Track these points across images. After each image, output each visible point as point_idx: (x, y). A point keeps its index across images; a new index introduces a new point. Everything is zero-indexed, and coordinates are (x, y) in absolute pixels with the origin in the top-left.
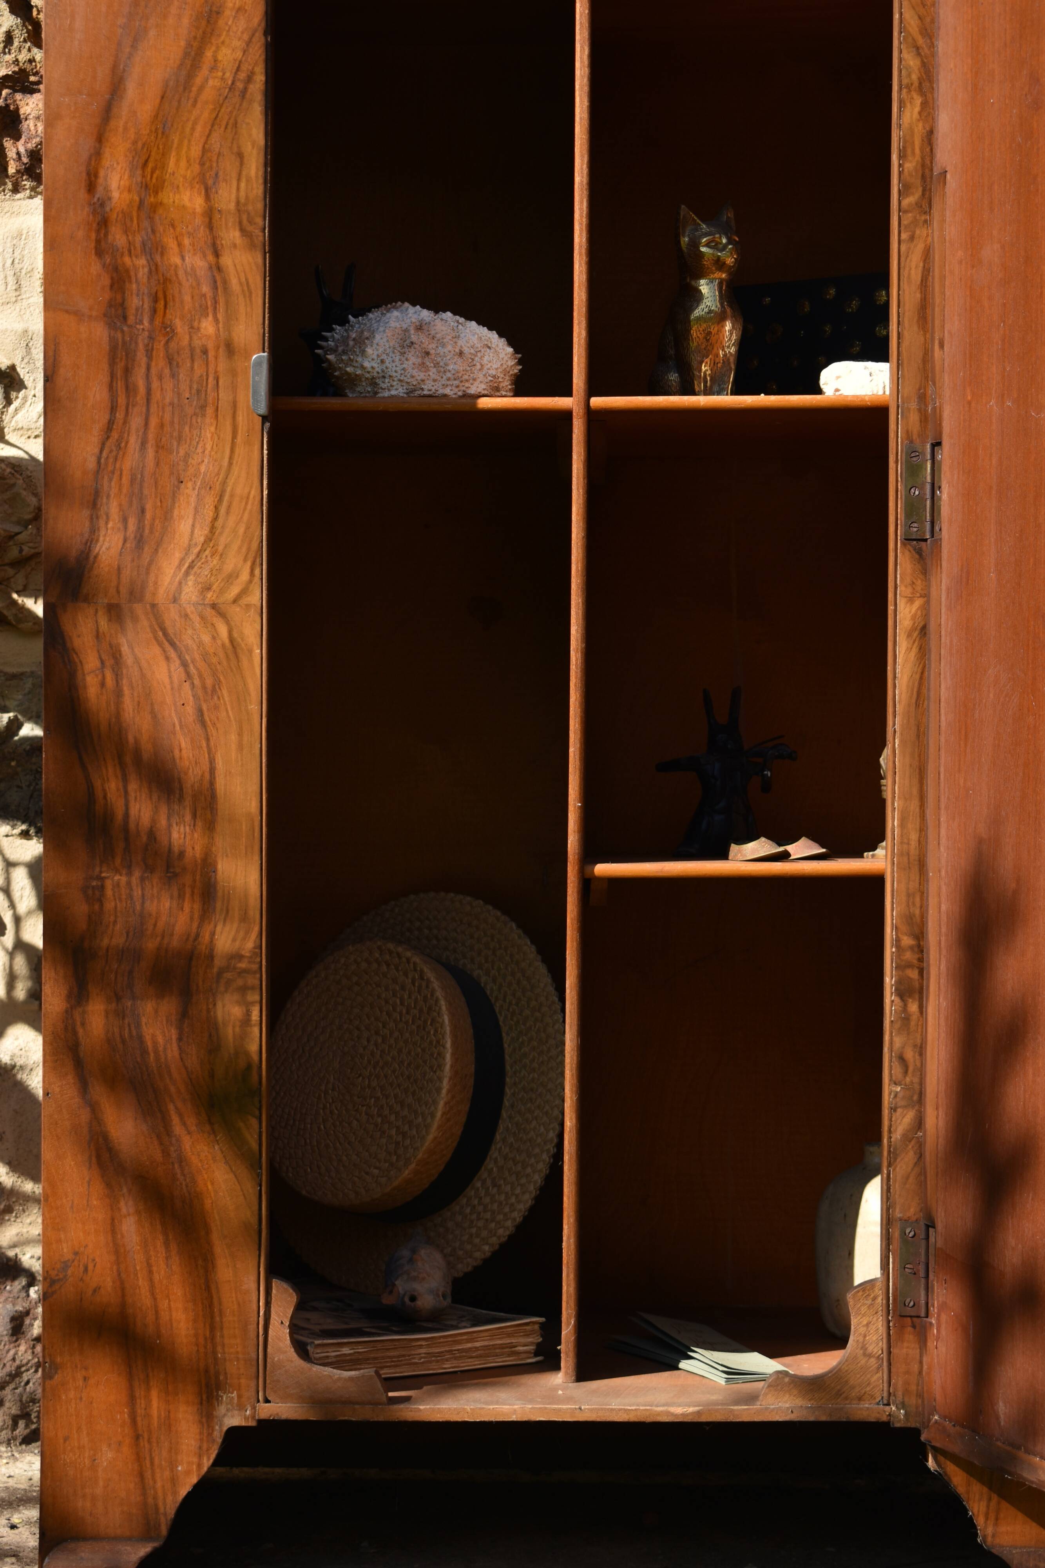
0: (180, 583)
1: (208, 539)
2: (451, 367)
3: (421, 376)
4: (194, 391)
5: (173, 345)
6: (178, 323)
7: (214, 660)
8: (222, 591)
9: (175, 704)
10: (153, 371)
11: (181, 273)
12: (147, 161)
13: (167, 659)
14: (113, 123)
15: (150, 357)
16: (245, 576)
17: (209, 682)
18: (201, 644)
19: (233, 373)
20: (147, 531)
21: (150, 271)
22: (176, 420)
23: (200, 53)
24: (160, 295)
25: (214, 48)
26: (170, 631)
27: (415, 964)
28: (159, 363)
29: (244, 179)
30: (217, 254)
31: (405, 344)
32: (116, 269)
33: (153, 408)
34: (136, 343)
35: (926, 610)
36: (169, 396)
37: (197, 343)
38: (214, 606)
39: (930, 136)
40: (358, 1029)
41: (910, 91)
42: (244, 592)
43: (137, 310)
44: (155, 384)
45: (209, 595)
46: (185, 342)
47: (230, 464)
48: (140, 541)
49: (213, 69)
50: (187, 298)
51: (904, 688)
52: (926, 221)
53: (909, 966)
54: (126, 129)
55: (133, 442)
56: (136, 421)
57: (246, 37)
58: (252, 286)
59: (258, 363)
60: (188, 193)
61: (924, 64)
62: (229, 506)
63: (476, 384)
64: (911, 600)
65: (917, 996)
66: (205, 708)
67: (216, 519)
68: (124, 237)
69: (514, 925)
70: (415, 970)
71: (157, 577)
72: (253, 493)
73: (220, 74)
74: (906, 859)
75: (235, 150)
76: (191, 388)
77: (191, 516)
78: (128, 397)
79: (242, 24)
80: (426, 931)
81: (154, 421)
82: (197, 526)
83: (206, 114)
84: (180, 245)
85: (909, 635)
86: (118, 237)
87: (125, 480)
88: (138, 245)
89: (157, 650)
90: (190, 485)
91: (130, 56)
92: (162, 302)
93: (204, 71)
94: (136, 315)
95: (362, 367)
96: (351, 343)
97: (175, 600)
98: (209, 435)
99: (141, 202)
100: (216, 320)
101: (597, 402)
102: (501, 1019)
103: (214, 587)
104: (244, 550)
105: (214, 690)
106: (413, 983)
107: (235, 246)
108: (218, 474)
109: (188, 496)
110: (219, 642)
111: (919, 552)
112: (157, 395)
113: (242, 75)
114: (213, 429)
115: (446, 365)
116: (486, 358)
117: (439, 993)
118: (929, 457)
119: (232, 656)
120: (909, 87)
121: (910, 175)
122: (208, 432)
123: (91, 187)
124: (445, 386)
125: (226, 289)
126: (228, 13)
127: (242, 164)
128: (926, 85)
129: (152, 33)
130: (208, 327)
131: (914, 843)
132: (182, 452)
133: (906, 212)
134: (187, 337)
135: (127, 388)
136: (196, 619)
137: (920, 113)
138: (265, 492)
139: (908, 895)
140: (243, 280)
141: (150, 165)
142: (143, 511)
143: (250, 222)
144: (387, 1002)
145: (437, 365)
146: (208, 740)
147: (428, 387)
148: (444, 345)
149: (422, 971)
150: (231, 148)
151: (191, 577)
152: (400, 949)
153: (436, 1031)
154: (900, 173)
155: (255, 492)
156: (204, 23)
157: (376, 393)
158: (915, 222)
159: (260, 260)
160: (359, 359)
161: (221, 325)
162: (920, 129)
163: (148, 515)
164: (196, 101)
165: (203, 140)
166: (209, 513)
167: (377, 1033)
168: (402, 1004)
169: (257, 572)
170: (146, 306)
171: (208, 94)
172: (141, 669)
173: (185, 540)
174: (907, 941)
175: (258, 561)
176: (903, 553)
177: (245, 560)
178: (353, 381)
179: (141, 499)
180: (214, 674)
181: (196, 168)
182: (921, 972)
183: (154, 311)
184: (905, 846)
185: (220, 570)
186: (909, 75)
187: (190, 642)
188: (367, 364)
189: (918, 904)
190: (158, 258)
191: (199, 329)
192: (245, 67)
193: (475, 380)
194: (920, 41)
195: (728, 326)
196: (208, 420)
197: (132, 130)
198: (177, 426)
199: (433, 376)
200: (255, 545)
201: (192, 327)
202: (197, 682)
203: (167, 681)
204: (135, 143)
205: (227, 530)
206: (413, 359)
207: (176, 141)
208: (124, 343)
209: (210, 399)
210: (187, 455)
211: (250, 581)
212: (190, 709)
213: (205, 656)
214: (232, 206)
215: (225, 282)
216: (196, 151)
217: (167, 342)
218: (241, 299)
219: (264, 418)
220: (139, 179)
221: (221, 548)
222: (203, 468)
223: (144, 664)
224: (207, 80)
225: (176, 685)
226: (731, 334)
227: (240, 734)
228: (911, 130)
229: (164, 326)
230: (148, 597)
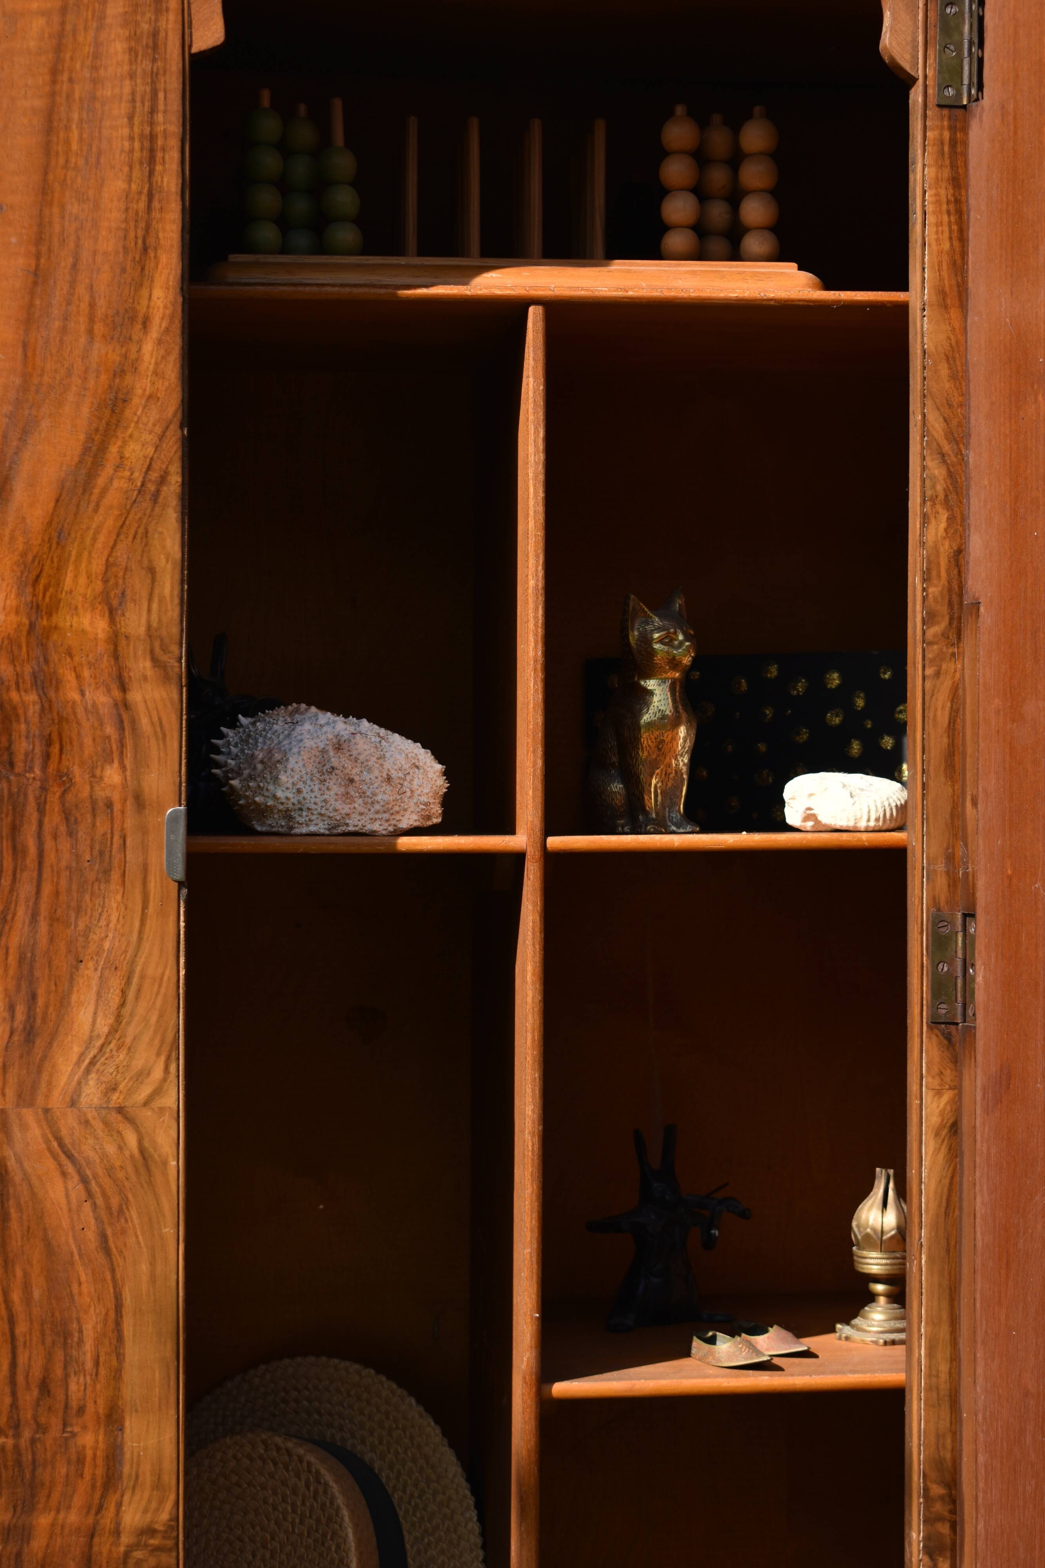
0: (79, 1083)
1: (113, 1030)
2: (379, 798)
3: (346, 809)
4: (96, 853)
5: (69, 797)
6: (76, 770)
7: (121, 1175)
8: (130, 1092)
9: (73, 1228)
10: (47, 828)
11: (80, 711)
12: (38, 576)
13: (64, 1174)
15: (41, 810)
16: (158, 1073)
17: (115, 1201)
18: (104, 1156)
19: (143, 830)
20: (39, 1021)
21: (43, 709)
22: (74, 887)
23: (103, 448)
24: (55, 737)
25: (119, 443)
26: (67, 1141)
27: (309, 1464)
28: (54, 819)
29: (156, 600)
30: (124, 689)
31: (326, 770)
33: (47, 873)
34: (26, 795)
35: (957, 1105)
36: (65, 859)
37: (100, 794)
38: (120, 1110)
39: (959, 555)
40: (241, 1540)
41: (934, 505)
42: (158, 1092)
43: (26, 754)
44: (49, 844)
45: (115, 1097)
46: (85, 793)
47: (140, 939)
48: (30, 1033)
49: (118, 467)
50: (88, 741)
51: (931, 1195)
52: (953, 654)
53: (940, 1519)
54: (12, 538)
55: (22, 914)
56: (26, 889)
57: (158, 430)
58: (166, 726)
59: (174, 817)
60: (88, 616)
61: (950, 475)
62: (139, 991)
63: (407, 814)
64: (939, 1093)
65: (948, 1554)
66: (109, 1232)
67: (123, 1004)
68: (11, 668)
69: (413, 1401)
70: (309, 1471)
71: (51, 1075)
72: (167, 973)
73: (127, 473)
74: (934, 1395)
75: (146, 563)
76: (92, 848)
77: (93, 1002)
78: (15, 859)
79: (154, 414)
80: (305, 1403)
81: (47, 889)
82: (100, 1014)
83: (110, 522)
84: (78, 677)
85: (937, 1134)
86: (3, 668)
87: (12, 959)
88: (28, 678)
89: (51, 1164)
90: (91, 965)
91: (18, 451)
92: (57, 746)
93: (108, 469)
94: (25, 761)
95: (275, 797)
96: (260, 767)
97: (73, 1103)
98: (114, 905)
99: (32, 626)
100: (123, 767)
101: (555, 842)
102: (401, 1514)
103: (121, 1087)
104: (157, 1042)
105: (121, 1211)
106: (307, 1486)
107: (145, 678)
108: (126, 952)
109: (89, 978)
110: (127, 1153)
111: (948, 1037)
112: (50, 858)
113: (154, 475)
114: (119, 897)
115: (374, 794)
116: (416, 782)
117: (340, 1500)
118: (960, 928)
119: (142, 1171)
120: (933, 500)
121: (936, 600)
122: (114, 901)
124: (373, 820)
125: (134, 729)
126: (136, 401)
127: (153, 580)
128: (953, 497)
129: (45, 424)
130: (112, 775)
131: (944, 1376)
132: (81, 926)
133: (930, 643)
134: (88, 787)
135: (14, 848)
136: (98, 1125)
137: (946, 530)
138: (182, 972)
139: (938, 1436)
140: (155, 719)
141: (43, 581)
142: (34, 996)
143: (165, 649)
144: (275, 1508)
145: (362, 794)
146: (113, 1271)
147: (354, 823)
148: (370, 770)
149: (318, 1472)
150: (140, 562)
151: (93, 1075)
152: (290, 1445)
153: (338, 1547)
154: (924, 599)
155: (169, 972)
156: (107, 412)
157: (292, 828)
158: (941, 657)
159: (175, 696)
160: (271, 787)
161: (128, 773)
162: (946, 549)
163: (41, 1001)
164: (98, 506)
165: (106, 553)
166: (114, 998)
167: (264, 1546)
168: (294, 1511)
169: (173, 1068)
170: (38, 750)
171: (113, 498)
172: (31, 1186)
173: (86, 1028)
174: (937, 1490)
175: (174, 1054)
176: (929, 1038)
177: (158, 1054)
178: (263, 812)
179: (31, 983)
180: (121, 1191)
181: (99, 586)
182: (954, 1526)
183: (47, 757)
184: (934, 1380)
185: (128, 1066)
186: (933, 487)
187: (91, 1154)
188: (280, 794)
189: (949, 1445)
190: (52, 694)
191: (101, 778)
192: (157, 465)
193: (405, 810)
194: (947, 448)
195: (682, 731)
196: (113, 887)
197: (21, 540)
198: (75, 894)
199: (360, 809)
200: (170, 1036)
201: (94, 776)
202: (100, 1201)
203: (63, 1201)
204: (24, 555)
205: (136, 1019)
206: (335, 788)
207: (74, 553)
208: (11, 794)
209: (116, 862)
210: (88, 930)
211: (165, 1080)
212: (91, 1235)
213: (110, 1171)
214: (142, 630)
215: (134, 722)
216: (97, 566)
217: (64, 793)
218: (153, 742)
219: (181, 884)
220: (29, 599)
221: (128, 1040)
222: (107, 945)
223: (35, 1182)
224: (111, 480)
225: (74, 1205)
226: (685, 741)
227: (152, 1264)
228: (936, 548)
229: (60, 775)
230: (40, 1100)
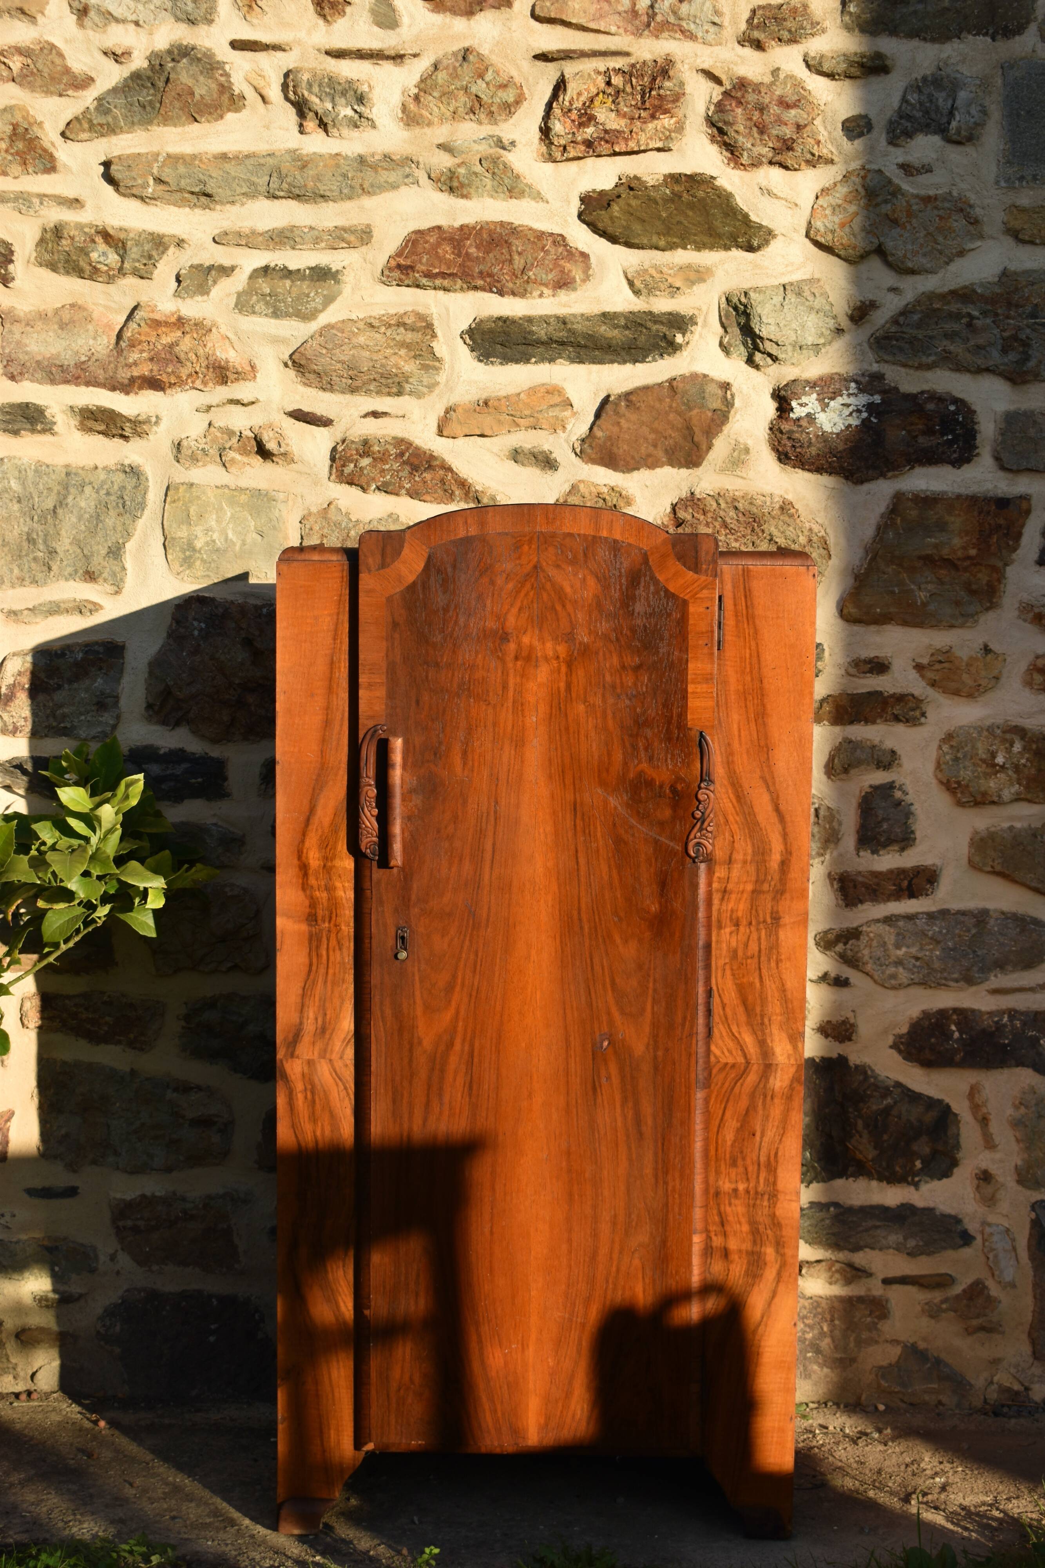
11: (344, 900)
12: (327, 845)
13: (337, 1086)
14: (310, 827)
15: (328, 940)
20: (327, 1024)
21: (329, 899)
22: (341, 971)
24: (334, 910)
26: (339, 1072)
28: (333, 942)
32: (312, 898)
33: (330, 965)
34: (322, 933)
36: (338, 958)
43: (322, 917)
44: (331, 953)
48: (324, 1029)
50: (347, 912)
54: (317, 830)
55: (320, 981)
56: (322, 970)
60: (348, 861)
68: (316, 882)
71: (332, 1046)
76: (349, 955)
77: (349, 1017)
78: (318, 961)
81: (331, 971)
84: (343, 886)
86: (312, 881)
87: (317, 1000)
88: (323, 886)
89: (332, 1081)
90: (348, 1002)
91: (319, 794)
92: (335, 914)
94: (322, 920)
97: (341, 1058)
99: (325, 866)
109: (347, 1007)
112: (332, 958)
123: (299, 857)
129: (331, 783)
132: (344, 986)
134: (347, 931)
135: (317, 955)
136: (351, 1066)
141: (329, 847)
142: (325, 1014)
151: (349, 1047)
163: (328, 1016)
170: (327, 915)
172: (324, 1090)
173: (346, 1027)
179: (324, 1009)
183: (331, 918)
187: (348, 1078)
190: (333, 893)
198: (342, 974)
202: (351, 1097)
203: (337, 1096)
208: (316, 933)
212: (348, 1110)
217: (337, 933)
220: (324, 854)
225: (341, 1098)
229: (336, 926)
230: (328, 1056)
